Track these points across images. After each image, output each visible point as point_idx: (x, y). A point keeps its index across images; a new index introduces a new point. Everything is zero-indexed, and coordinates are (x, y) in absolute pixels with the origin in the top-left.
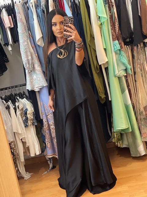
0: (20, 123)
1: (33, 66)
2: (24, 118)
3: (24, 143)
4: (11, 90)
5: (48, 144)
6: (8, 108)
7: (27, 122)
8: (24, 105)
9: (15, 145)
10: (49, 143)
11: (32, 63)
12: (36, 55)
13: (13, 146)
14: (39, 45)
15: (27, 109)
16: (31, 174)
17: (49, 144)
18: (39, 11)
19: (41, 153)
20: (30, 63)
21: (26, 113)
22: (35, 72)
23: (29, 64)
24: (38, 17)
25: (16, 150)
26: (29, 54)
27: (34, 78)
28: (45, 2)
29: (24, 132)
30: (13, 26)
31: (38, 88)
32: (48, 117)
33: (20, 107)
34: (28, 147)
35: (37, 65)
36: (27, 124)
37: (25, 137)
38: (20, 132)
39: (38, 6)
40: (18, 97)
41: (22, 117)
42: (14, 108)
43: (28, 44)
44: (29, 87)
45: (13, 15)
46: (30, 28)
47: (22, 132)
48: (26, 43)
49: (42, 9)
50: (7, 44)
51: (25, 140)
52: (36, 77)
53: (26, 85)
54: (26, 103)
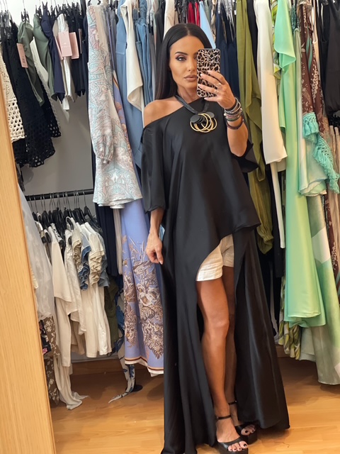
0: (69, 277)
1: (115, 150)
2: (81, 267)
3: (74, 325)
4: (59, 202)
5: (128, 332)
6: (47, 240)
7: (87, 278)
8: (84, 238)
9: (53, 327)
10: (132, 330)
11: (111, 144)
12: (122, 127)
13: (49, 330)
14: (131, 106)
15: (89, 248)
16: (83, 397)
17: (131, 334)
18: (141, 27)
19: (110, 351)
20: (108, 144)
21: (86, 257)
22: (117, 165)
23: (105, 146)
24: (136, 40)
25: (55, 339)
26: (107, 122)
27: (113, 179)
28: (157, 8)
29: (77, 300)
30: (77, 56)
31: (119, 203)
32: (135, 270)
33: (75, 242)
34: (83, 336)
35: (122, 149)
36: (87, 283)
37: (77, 311)
38: (68, 299)
39: (140, 17)
40: (72, 219)
41: (76, 265)
42: (60, 243)
43: (108, 100)
44: (98, 199)
45: (80, 30)
46: (115, 64)
47: (72, 299)
48: (103, 98)
49: (149, 25)
50: (60, 95)
51: (79, 317)
52: (117, 178)
53: (93, 193)
54: (90, 234)
